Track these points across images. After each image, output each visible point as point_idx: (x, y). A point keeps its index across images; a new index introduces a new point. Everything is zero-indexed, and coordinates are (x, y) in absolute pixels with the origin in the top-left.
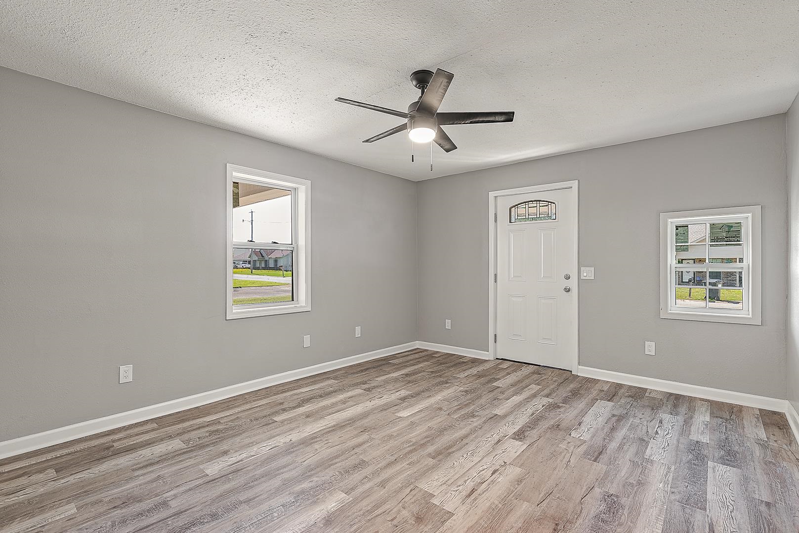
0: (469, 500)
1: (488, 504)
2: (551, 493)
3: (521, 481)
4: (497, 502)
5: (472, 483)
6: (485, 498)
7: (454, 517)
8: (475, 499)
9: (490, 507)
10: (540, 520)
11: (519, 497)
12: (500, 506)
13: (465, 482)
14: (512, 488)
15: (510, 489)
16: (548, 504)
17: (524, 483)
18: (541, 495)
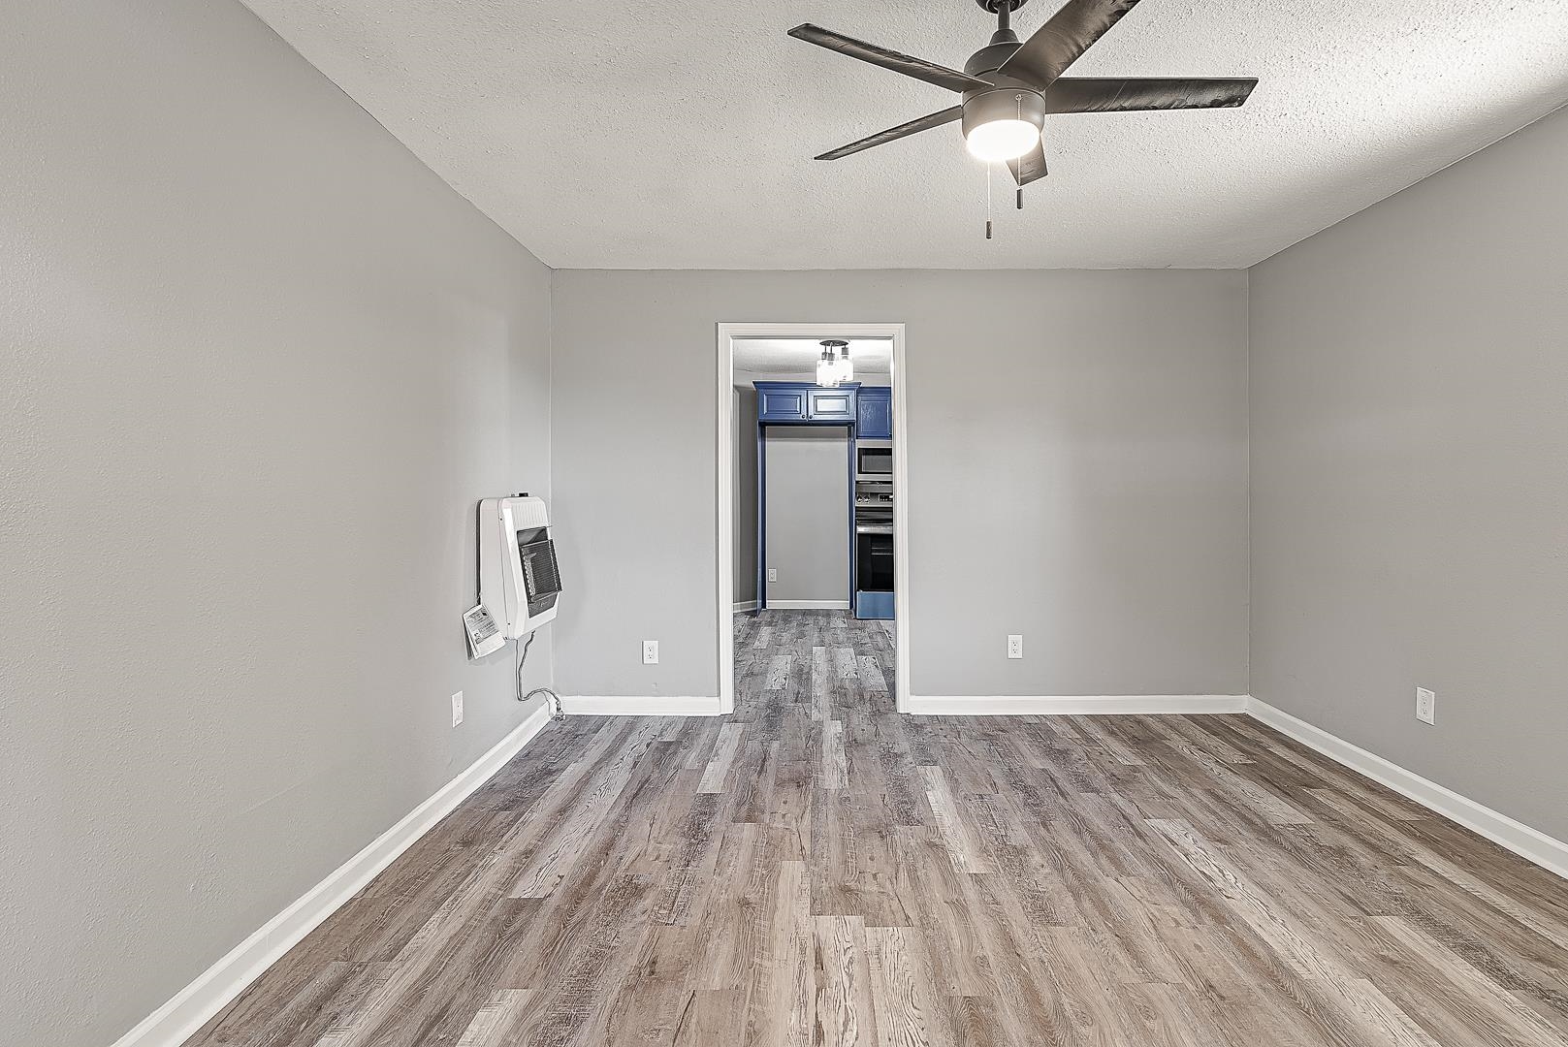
0: (810, 945)
1: (777, 953)
2: (676, 1036)
3: (749, 1035)
4: (766, 963)
5: (835, 979)
6: (790, 962)
7: (807, 911)
8: (803, 951)
9: (771, 949)
10: (682, 966)
11: (735, 995)
12: (757, 960)
13: (851, 977)
14: (758, 1007)
15: (760, 1003)
16: (676, 1006)
17: (742, 1035)
18: (694, 1020)
